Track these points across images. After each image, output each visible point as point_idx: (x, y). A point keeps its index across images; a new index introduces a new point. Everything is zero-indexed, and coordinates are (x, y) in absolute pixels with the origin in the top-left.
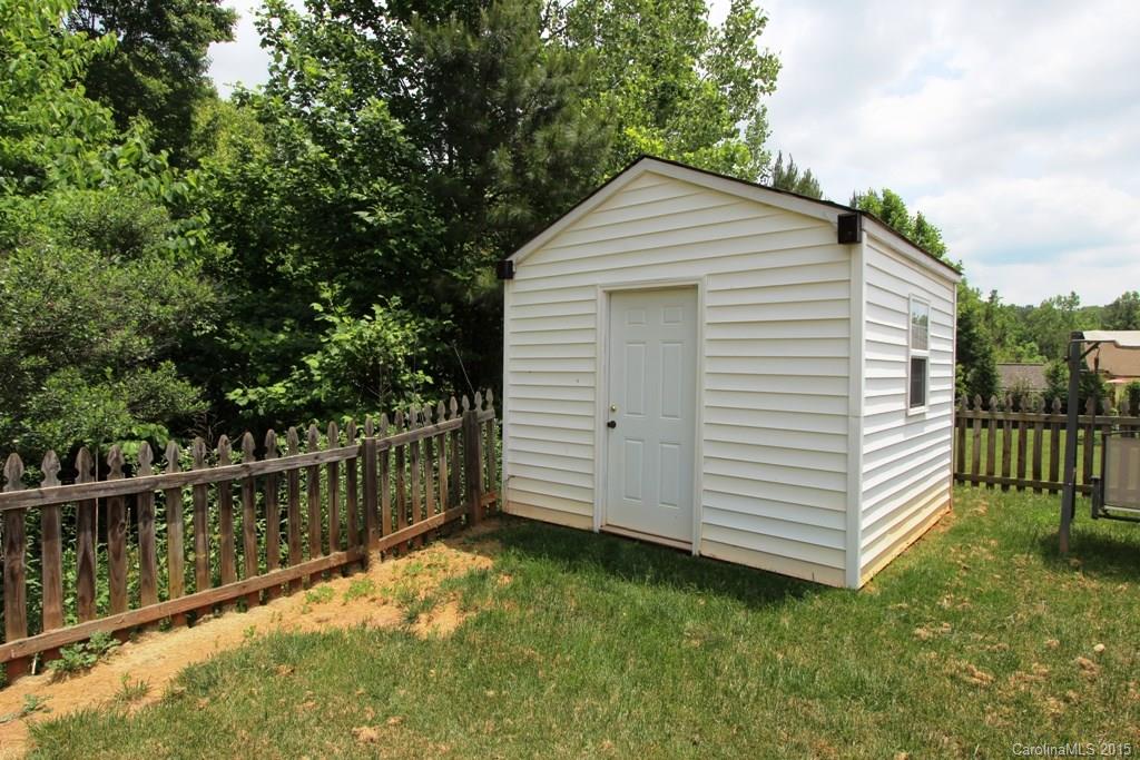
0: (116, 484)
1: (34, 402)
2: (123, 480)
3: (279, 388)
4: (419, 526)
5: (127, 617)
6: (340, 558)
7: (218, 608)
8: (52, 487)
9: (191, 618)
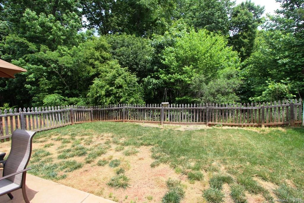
0: (224, 108)
1: (216, 98)
2: (224, 107)
3: (259, 98)
4: (275, 123)
5: (224, 123)
6: (256, 124)
7: (235, 126)
8: (217, 107)
9: (232, 126)
